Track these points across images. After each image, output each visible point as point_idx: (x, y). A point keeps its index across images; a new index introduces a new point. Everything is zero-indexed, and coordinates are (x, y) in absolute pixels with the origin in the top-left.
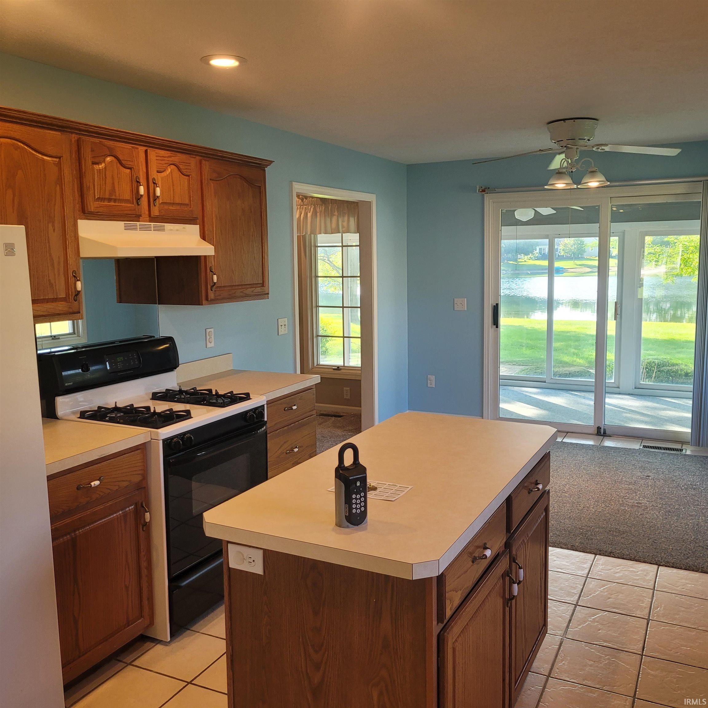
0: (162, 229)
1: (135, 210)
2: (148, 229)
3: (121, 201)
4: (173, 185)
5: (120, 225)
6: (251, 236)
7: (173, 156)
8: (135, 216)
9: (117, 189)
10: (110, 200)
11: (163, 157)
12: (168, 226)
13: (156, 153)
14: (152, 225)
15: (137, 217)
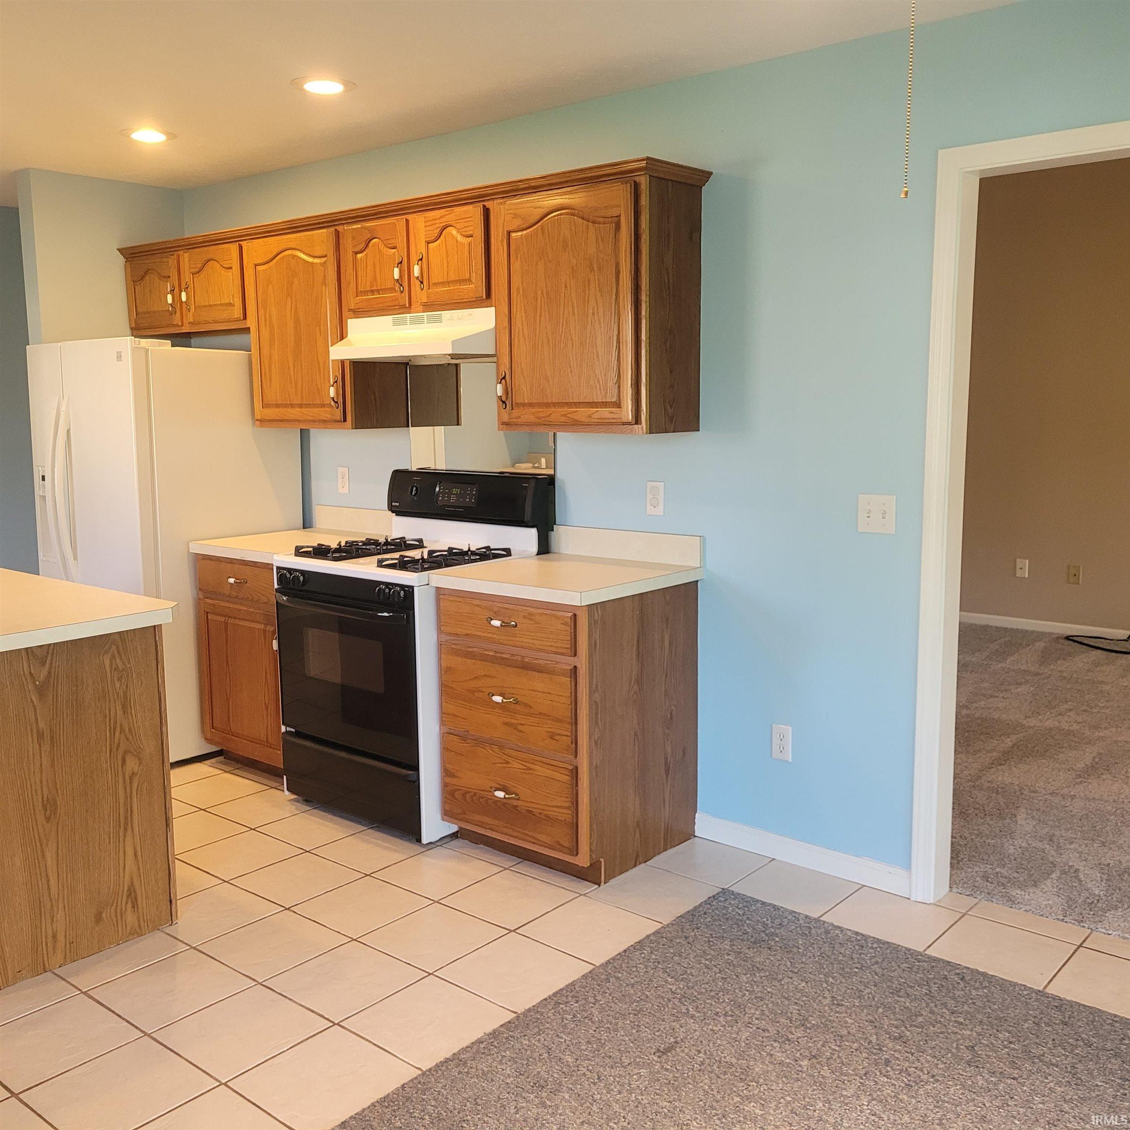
0: (439, 320)
1: (397, 299)
2: (420, 321)
3: (385, 290)
4: (447, 256)
5: (387, 320)
6: (590, 316)
7: (447, 215)
8: (398, 307)
9: (378, 278)
10: (372, 292)
11: (433, 220)
12: (446, 314)
13: (425, 217)
14: (425, 316)
15: (406, 308)
